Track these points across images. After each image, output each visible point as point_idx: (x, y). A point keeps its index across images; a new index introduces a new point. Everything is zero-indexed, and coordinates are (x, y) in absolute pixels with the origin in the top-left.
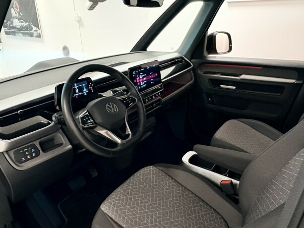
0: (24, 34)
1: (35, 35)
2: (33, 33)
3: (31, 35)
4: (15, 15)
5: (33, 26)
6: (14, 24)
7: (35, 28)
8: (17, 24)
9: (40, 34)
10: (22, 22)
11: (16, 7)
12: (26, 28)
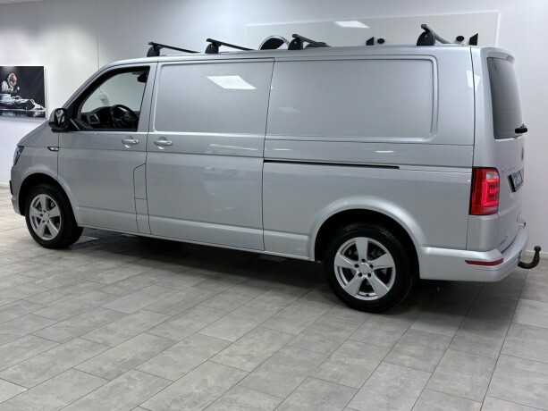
0: (17, 114)
1: (36, 114)
2: (33, 112)
3: (30, 115)
4: (8, 89)
5: (35, 104)
6: (3, 101)
7: (37, 106)
8: (8, 100)
9: (44, 113)
10: (17, 98)
11: (12, 79)
12: (23, 105)
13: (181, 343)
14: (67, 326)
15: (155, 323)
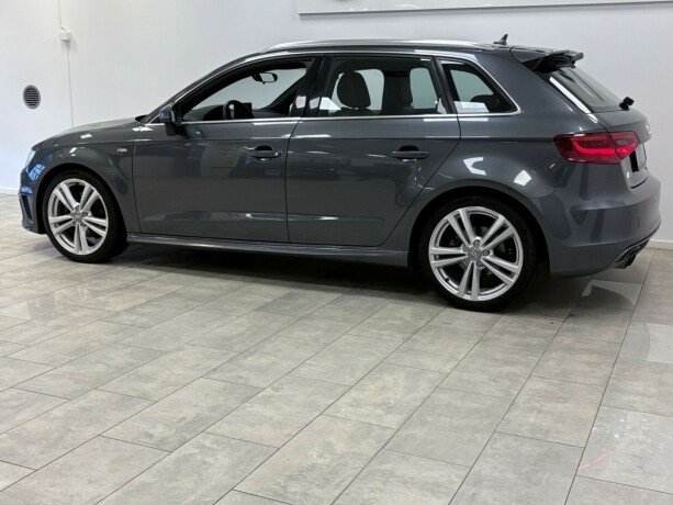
13: (269, 391)
14: (72, 374)
15: (216, 364)
